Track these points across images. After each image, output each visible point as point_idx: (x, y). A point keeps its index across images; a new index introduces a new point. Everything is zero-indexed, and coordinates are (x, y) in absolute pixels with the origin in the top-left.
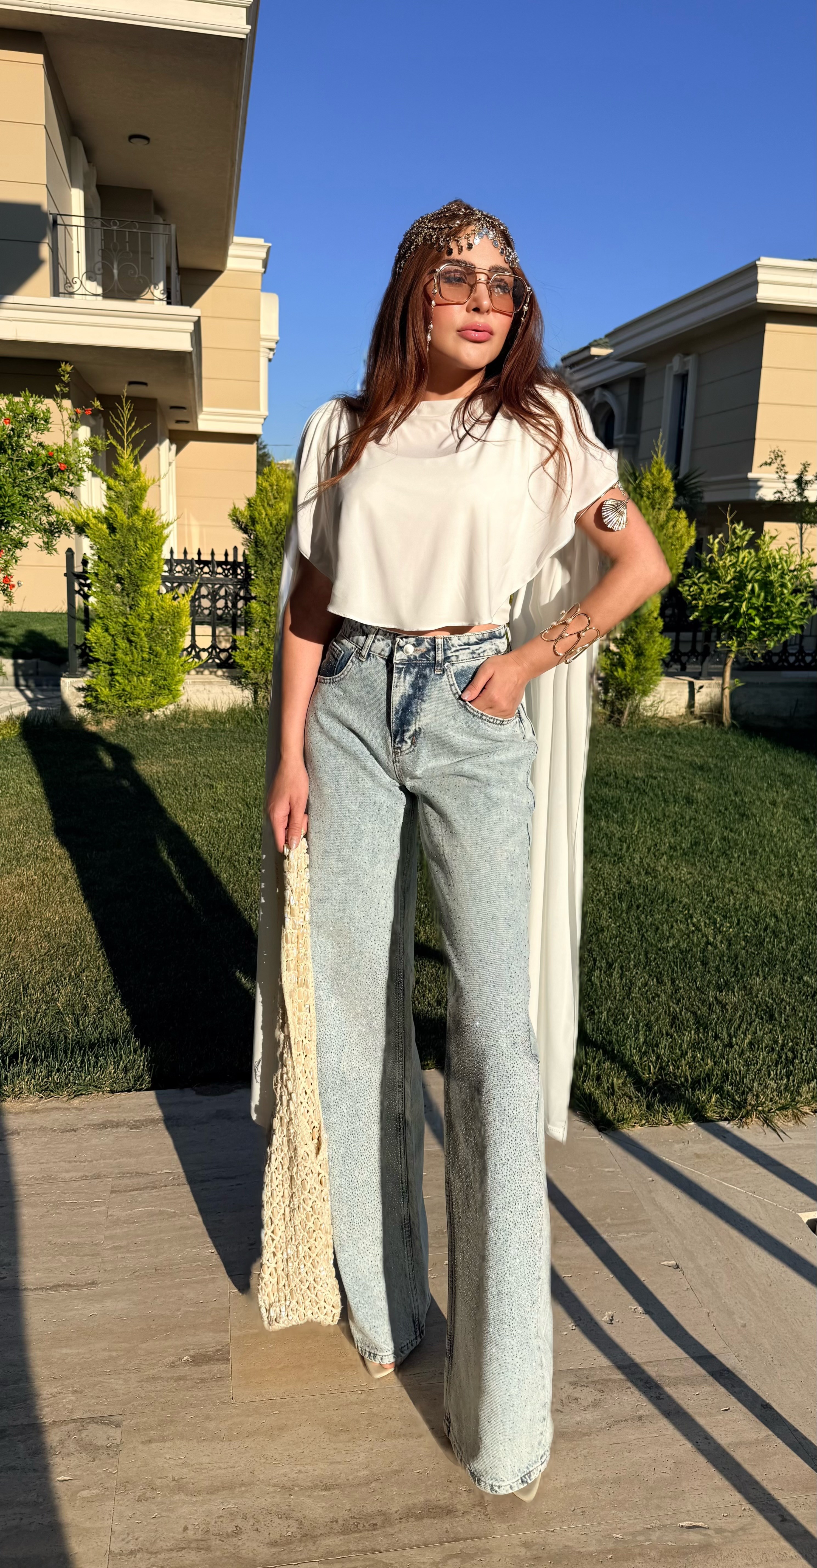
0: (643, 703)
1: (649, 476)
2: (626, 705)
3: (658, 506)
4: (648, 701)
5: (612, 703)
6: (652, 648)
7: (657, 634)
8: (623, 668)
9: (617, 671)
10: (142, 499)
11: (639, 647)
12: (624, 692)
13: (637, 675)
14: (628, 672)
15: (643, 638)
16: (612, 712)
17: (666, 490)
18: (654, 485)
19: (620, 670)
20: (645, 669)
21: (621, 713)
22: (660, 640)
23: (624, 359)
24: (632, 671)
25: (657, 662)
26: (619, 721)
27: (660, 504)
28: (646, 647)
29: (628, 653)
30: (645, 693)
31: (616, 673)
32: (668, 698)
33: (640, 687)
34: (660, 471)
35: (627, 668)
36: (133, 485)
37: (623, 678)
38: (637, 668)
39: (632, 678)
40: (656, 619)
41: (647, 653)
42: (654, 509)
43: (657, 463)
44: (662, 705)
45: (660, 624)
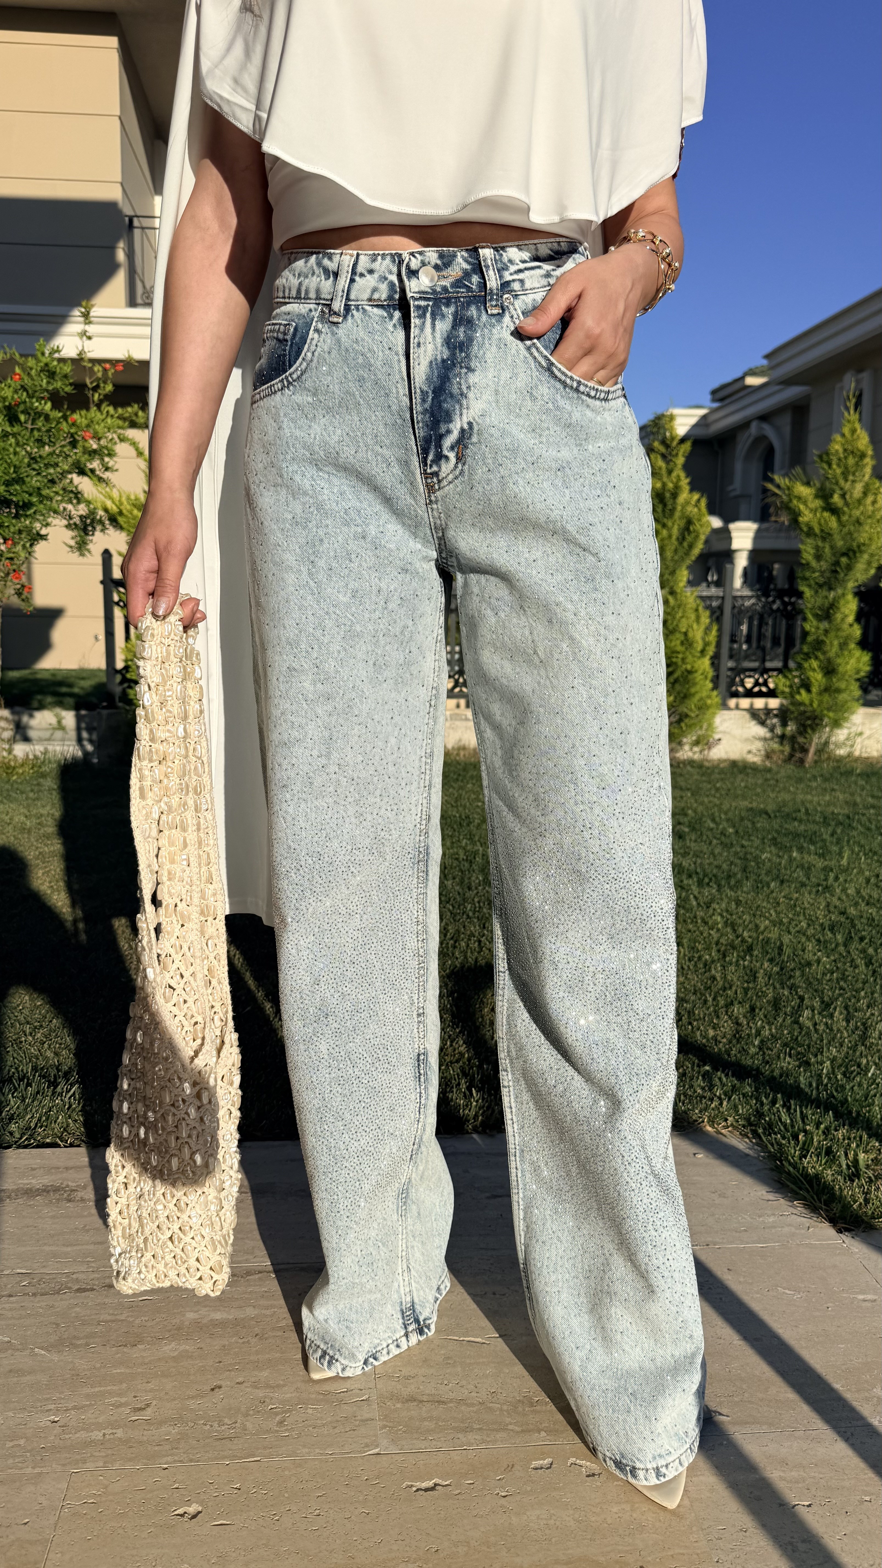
0: (833, 739)
1: (838, 438)
2: (812, 740)
3: (851, 478)
4: (841, 734)
5: (793, 739)
6: (847, 663)
7: (852, 646)
8: (809, 691)
9: (799, 693)
11: (829, 661)
12: (809, 722)
13: (826, 697)
14: (814, 695)
15: (834, 650)
16: (793, 749)
17: (863, 456)
18: (845, 450)
19: (803, 692)
20: (838, 691)
21: (805, 751)
22: (858, 653)
23: (788, 382)
24: (820, 693)
25: (853, 682)
26: (802, 761)
27: (854, 474)
28: (839, 661)
29: (814, 670)
30: (837, 724)
31: (798, 697)
32: (867, 733)
33: (831, 714)
34: (853, 431)
35: (814, 690)
37: (807, 702)
38: (827, 690)
39: (821, 703)
40: (851, 625)
41: (841, 669)
42: (846, 480)
43: (849, 421)
44: (859, 740)
45: (857, 632)
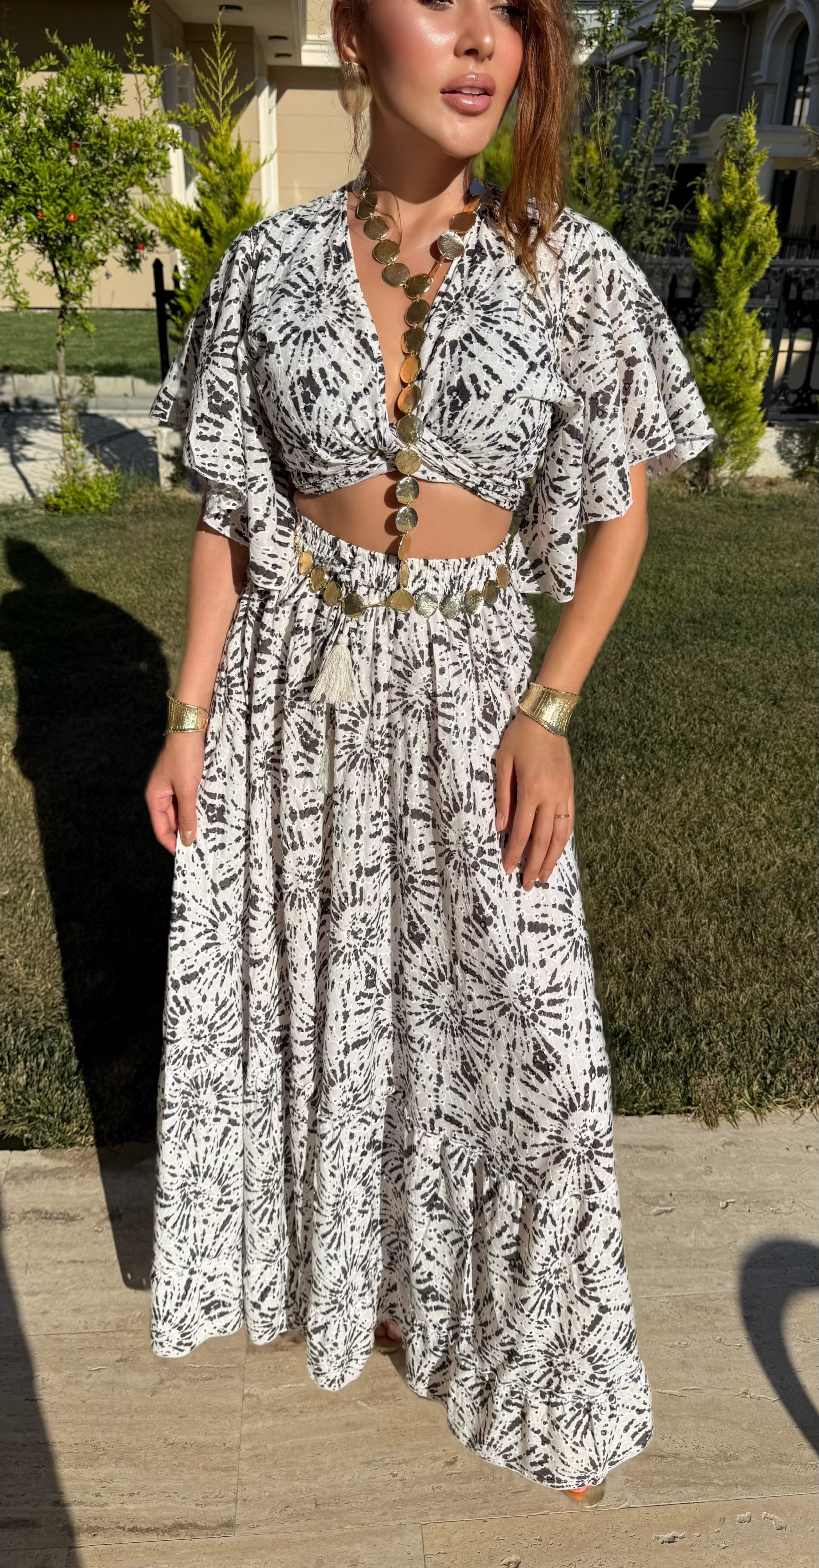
10: (243, 193)
36: (232, 174)
